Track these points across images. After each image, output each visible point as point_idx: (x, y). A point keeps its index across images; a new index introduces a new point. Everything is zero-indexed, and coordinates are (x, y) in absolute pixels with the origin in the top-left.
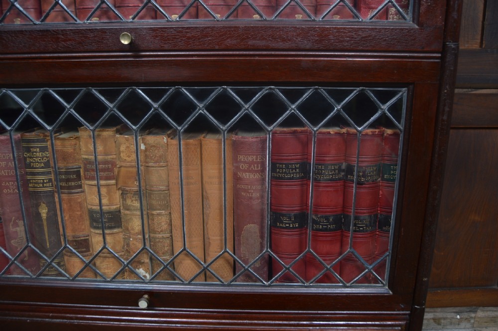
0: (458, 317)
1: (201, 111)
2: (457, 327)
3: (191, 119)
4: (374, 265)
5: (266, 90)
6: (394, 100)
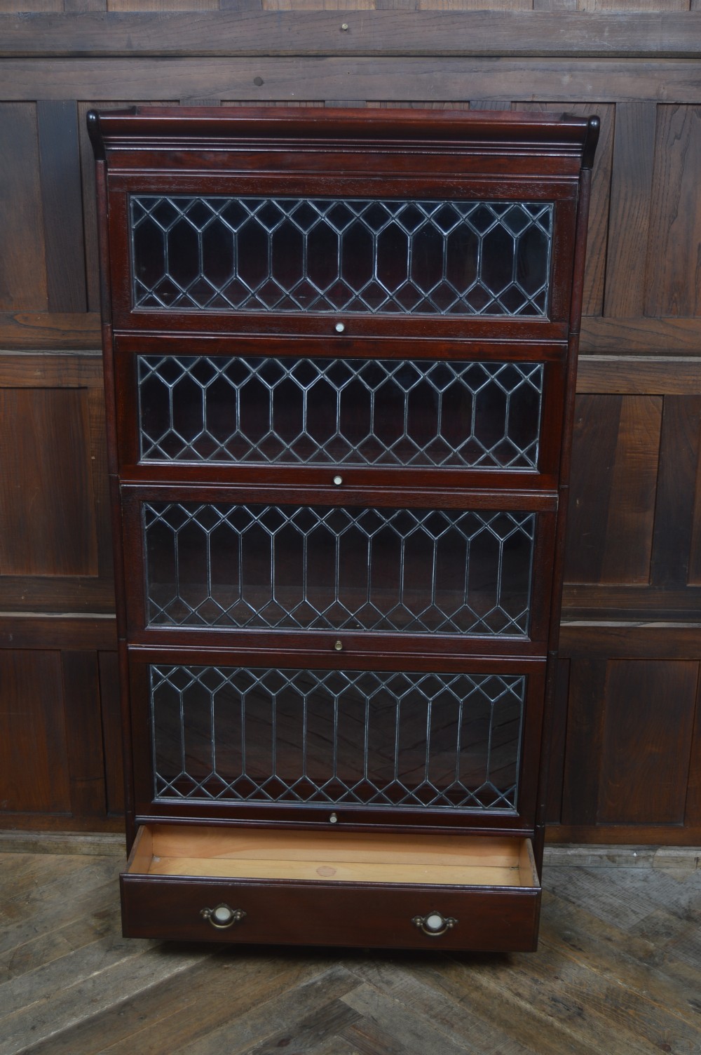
0: (635, 854)
1: (383, 687)
2: (634, 865)
3: (376, 692)
4: (505, 794)
5: (428, 675)
6: (516, 683)
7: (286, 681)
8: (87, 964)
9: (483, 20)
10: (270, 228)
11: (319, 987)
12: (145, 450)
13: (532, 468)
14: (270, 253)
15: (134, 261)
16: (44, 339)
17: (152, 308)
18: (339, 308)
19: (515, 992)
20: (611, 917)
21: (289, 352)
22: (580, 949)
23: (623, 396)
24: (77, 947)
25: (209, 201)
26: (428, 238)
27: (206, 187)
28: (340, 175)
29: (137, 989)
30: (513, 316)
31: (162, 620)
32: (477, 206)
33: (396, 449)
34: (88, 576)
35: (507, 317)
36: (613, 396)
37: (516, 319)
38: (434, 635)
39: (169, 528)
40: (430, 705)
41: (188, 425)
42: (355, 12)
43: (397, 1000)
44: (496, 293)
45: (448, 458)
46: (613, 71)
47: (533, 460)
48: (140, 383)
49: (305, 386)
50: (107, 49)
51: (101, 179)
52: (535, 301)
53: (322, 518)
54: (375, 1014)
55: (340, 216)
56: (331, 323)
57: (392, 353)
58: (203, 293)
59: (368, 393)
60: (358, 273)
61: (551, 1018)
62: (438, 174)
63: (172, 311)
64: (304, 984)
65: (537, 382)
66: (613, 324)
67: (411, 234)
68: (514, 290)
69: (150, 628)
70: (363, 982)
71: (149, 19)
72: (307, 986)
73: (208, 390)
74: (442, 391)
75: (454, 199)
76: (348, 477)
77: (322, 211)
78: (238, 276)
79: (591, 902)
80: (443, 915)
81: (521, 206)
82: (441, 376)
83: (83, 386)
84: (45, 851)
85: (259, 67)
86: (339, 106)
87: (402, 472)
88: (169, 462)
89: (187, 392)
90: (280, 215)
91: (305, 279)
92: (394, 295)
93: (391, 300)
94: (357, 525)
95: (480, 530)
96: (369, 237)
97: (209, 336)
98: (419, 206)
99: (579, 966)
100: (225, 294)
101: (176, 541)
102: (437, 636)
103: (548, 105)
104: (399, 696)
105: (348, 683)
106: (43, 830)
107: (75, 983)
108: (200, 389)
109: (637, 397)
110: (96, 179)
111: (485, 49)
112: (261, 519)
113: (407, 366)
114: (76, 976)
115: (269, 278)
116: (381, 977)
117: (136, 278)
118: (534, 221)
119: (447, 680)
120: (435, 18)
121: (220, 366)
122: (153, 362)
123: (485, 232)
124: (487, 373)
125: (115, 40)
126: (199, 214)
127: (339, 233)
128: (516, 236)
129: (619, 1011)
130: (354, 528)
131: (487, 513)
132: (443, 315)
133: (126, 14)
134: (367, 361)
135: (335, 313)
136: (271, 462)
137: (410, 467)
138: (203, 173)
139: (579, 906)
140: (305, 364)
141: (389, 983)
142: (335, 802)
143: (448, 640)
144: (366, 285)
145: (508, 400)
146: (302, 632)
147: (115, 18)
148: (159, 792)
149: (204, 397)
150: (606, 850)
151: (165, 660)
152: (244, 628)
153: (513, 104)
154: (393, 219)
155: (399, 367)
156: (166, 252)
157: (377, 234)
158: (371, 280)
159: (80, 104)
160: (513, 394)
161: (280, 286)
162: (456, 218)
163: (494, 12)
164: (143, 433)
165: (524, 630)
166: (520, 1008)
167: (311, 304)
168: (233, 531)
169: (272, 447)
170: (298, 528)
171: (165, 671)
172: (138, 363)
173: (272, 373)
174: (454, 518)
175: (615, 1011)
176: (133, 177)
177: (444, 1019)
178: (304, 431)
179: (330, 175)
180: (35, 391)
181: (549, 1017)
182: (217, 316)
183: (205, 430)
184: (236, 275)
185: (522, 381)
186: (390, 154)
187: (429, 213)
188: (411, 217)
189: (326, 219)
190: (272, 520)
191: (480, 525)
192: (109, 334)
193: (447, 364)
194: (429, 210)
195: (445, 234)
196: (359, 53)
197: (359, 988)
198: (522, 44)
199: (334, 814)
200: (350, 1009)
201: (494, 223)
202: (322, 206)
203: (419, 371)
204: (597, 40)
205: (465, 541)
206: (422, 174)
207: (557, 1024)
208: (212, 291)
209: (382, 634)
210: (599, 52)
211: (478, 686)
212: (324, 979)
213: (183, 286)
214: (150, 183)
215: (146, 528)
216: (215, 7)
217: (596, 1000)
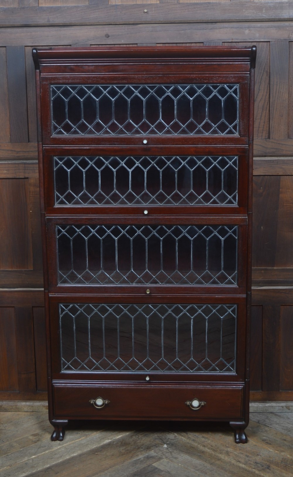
1: (170, 312)
3: (166, 314)
4: (230, 364)
5: (191, 306)
6: (232, 308)
7: (123, 310)
8: (29, 453)
9: (208, 6)
10: (113, 98)
11: (142, 460)
12: (57, 200)
13: (235, 204)
14: (113, 109)
15: (52, 114)
16: (8, 155)
17: (60, 135)
18: (145, 133)
19: (238, 460)
20: (286, 431)
21: (122, 154)
22: (270, 444)
23: (281, 176)
24: (24, 447)
25: (86, 87)
26: (184, 101)
27: (84, 81)
28: (144, 74)
29: (54, 462)
30: (223, 135)
31: (65, 282)
32: (205, 86)
33: (172, 198)
34: (28, 270)
35: (220, 135)
36: (276, 176)
37: (224, 136)
38: (193, 286)
39: (68, 237)
40: (192, 320)
41: (77, 189)
42: (150, 4)
43: (180, 464)
44: (215, 125)
45: (196, 201)
46: (268, 27)
47: (236, 201)
48: (55, 169)
49: (130, 169)
50: (38, 23)
51: (38, 78)
52: (233, 128)
53: (139, 230)
54: (169, 470)
55: (144, 92)
56: (141, 140)
57: (169, 153)
58: (83, 128)
59: (159, 172)
60: (153, 118)
61: (254, 470)
62: (187, 72)
63: (70, 136)
64: (135, 459)
65: (235, 165)
66: (274, 142)
67: (176, 99)
68: (223, 123)
69: (60, 285)
70: (164, 458)
71: (57, 10)
72: (136, 460)
73: (86, 172)
74: (193, 170)
75: (195, 83)
76: (150, 210)
77: (136, 90)
78: (99, 120)
79: (277, 426)
80: (200, 400)
81: (224, 86)
82: (192, 163)
83: (26, 177)
84: (6, 410)
85: (107, 30)
86: (144, 46)
87: (175, 208)
88: (69, 206)
89: (76, 173)
90: (118, 92)
91: (129, 120)
92: (169, 127)
93: (168, 129)
94: (155, 234)
95: (213, 235)
96: (157, 101)
97: (87, 147)
98: (179, 87)
99: (269, 450)
100: (93, 128)
101: (72, 243)
102: (194, 286)
103: (239, 43)
104: (177, 316)
105: (153, 310)
106: (5, 400)
107: (24, 460)
108: (82, 172)
109: (288, 176)
110: (36, 78)
111: (209, 19)
112: (111, 232)
113: (176, 159)
114: (24, 458)
115: (113, 120)
116: (172, 456)
117: (53, 122)
118: (231, 92)
119: (200, 307)
120: (186, 6)
121: (91, 161)
122: (61, 160)
123: (209, 98)
124: (213, 161)
125: (42, 19)
126: (82, 93)
127: (144, 99)
128: (223, 99)
129: (287, 467)
130: (154, 235)
131: (215, 226)
132: (191, 135)
133: (47, 7)
134: (158, 157)
135: (143, 136)
136: (115, 205)
137: (179, 206)
138: (83, 75)
139: (271, 428)
140: (130, 159)
141: (176, 458)
142: (149, 371)
143: (200, 288)
144: (157, 123)
145: (223, 173)
146: (131, 286)
147: (43, 10)
148: (63, 368)
149: (84, 175)
150: (285, 404)
151: (66, 301)
152: (104, 284)
153: (223, 43)
154: (168, 93)
155: (172, 159)
156: (67, 110)
157: (161, 100)
158: (159, 121)
159: (26, 47)
160: (225, 170)
161: (118, 124)
162: (196, 92)
163: (213, 3)
164: (56, 193)
165: (235, 282)
166: (239, 467)
167: (132, 132)
168: (98, 238)
169: (115, 198)
170: (128, 236)
171: (66, 307)
172: (54, 161)
173: (115, 164)
174: (200, 229)
175: (286, 467)
176: (52, 77)
177: (202, 471)
178: (130, 190)
179: (140, 74)
180: (4, 180)
181: (253, 469)
182: (90, 138)
183: (85, 190)
184: (98, 119)
185: (229, 164)
186: (165, 64)
187: (184, 90)
188: (176, 92)
189: (138, 94)
190: (116, 232)
191: (212, 232)
192: (41, 147)
193: (194, 157)
194: (184, 89)
195: (191, 99)
196: (152, 22)
197: (162, 461)
198: (226, 16)
199: (148, 376)
200: (157, 468)
201: (213, 94)
202: (136, 88)
203: (182, 161)
204: (260, 14)
205: (205, 240)
206: (180, 73)
207: (257, 472)
208: (87, 127)
209: (168, 286)
210: (261, 19)
211: (215, 311)
212: (144, 457)
213: (75, 125)
214: (59, 79)
215: (58, 237)
216: (87, 3)
217: (276, 463)
